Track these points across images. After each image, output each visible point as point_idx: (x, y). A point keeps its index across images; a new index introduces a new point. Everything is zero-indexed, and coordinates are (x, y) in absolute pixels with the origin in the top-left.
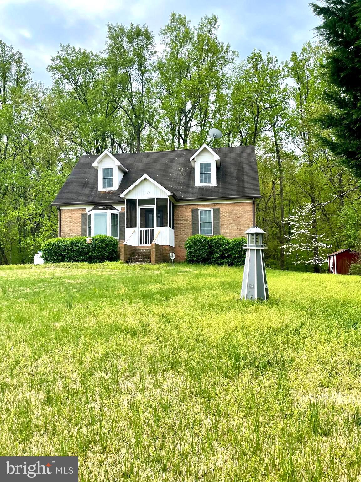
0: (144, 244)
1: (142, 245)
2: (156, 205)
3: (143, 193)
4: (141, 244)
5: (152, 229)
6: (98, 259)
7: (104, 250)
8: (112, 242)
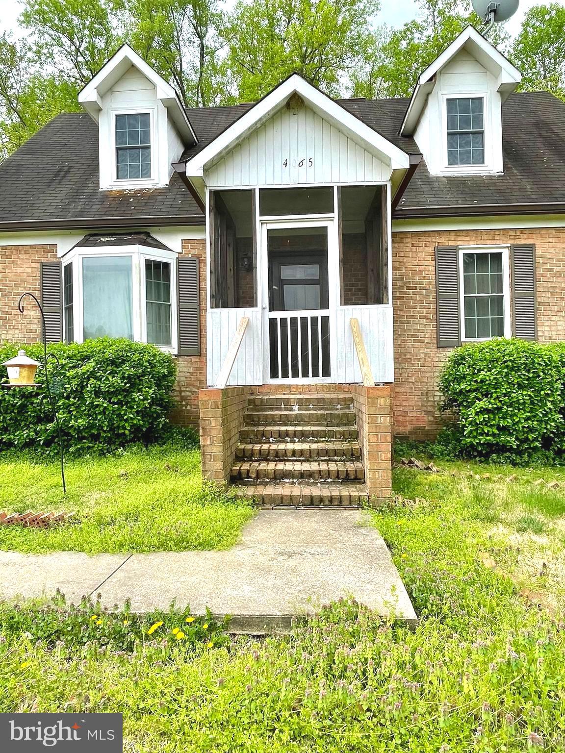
0: (285, 375)
1: (280, 381)
2: (335, 214)
3: (279, 164)
4: (274, 375)
5: (320, 313)
6: (95, 438)
7: (119, 403)
8: (153, 366)
